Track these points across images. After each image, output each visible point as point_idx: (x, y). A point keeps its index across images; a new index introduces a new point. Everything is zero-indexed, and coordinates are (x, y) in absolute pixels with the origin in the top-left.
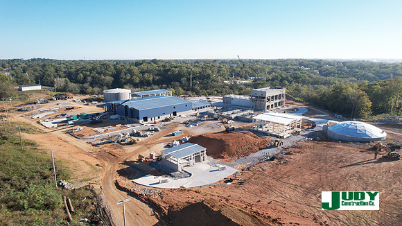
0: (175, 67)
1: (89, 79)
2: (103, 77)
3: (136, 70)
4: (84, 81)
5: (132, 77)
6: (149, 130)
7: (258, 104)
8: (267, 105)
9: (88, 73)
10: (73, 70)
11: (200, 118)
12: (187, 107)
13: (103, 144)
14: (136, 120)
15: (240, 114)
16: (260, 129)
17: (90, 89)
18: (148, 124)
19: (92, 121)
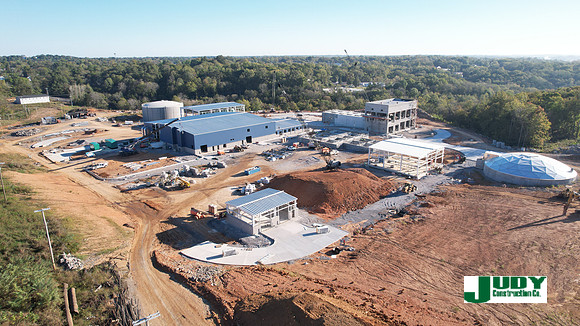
0: (250, 68)
1: (122, 86)
2: (142, 83)
3: (191, 72)
4: (114, 89)
5: (186, 83)
6: (209, 166)
7: (376, 124)
8: (388, 126)
9: (121, 77)
10: (98, 73)
11: (288, 146)
12: (267, 129)
13: (138, 188)
14: (190, 150)
15: (349, 141)
16: (380, 165)
17: (123, 102)
18: (207, 157)
19: (122, 152)
